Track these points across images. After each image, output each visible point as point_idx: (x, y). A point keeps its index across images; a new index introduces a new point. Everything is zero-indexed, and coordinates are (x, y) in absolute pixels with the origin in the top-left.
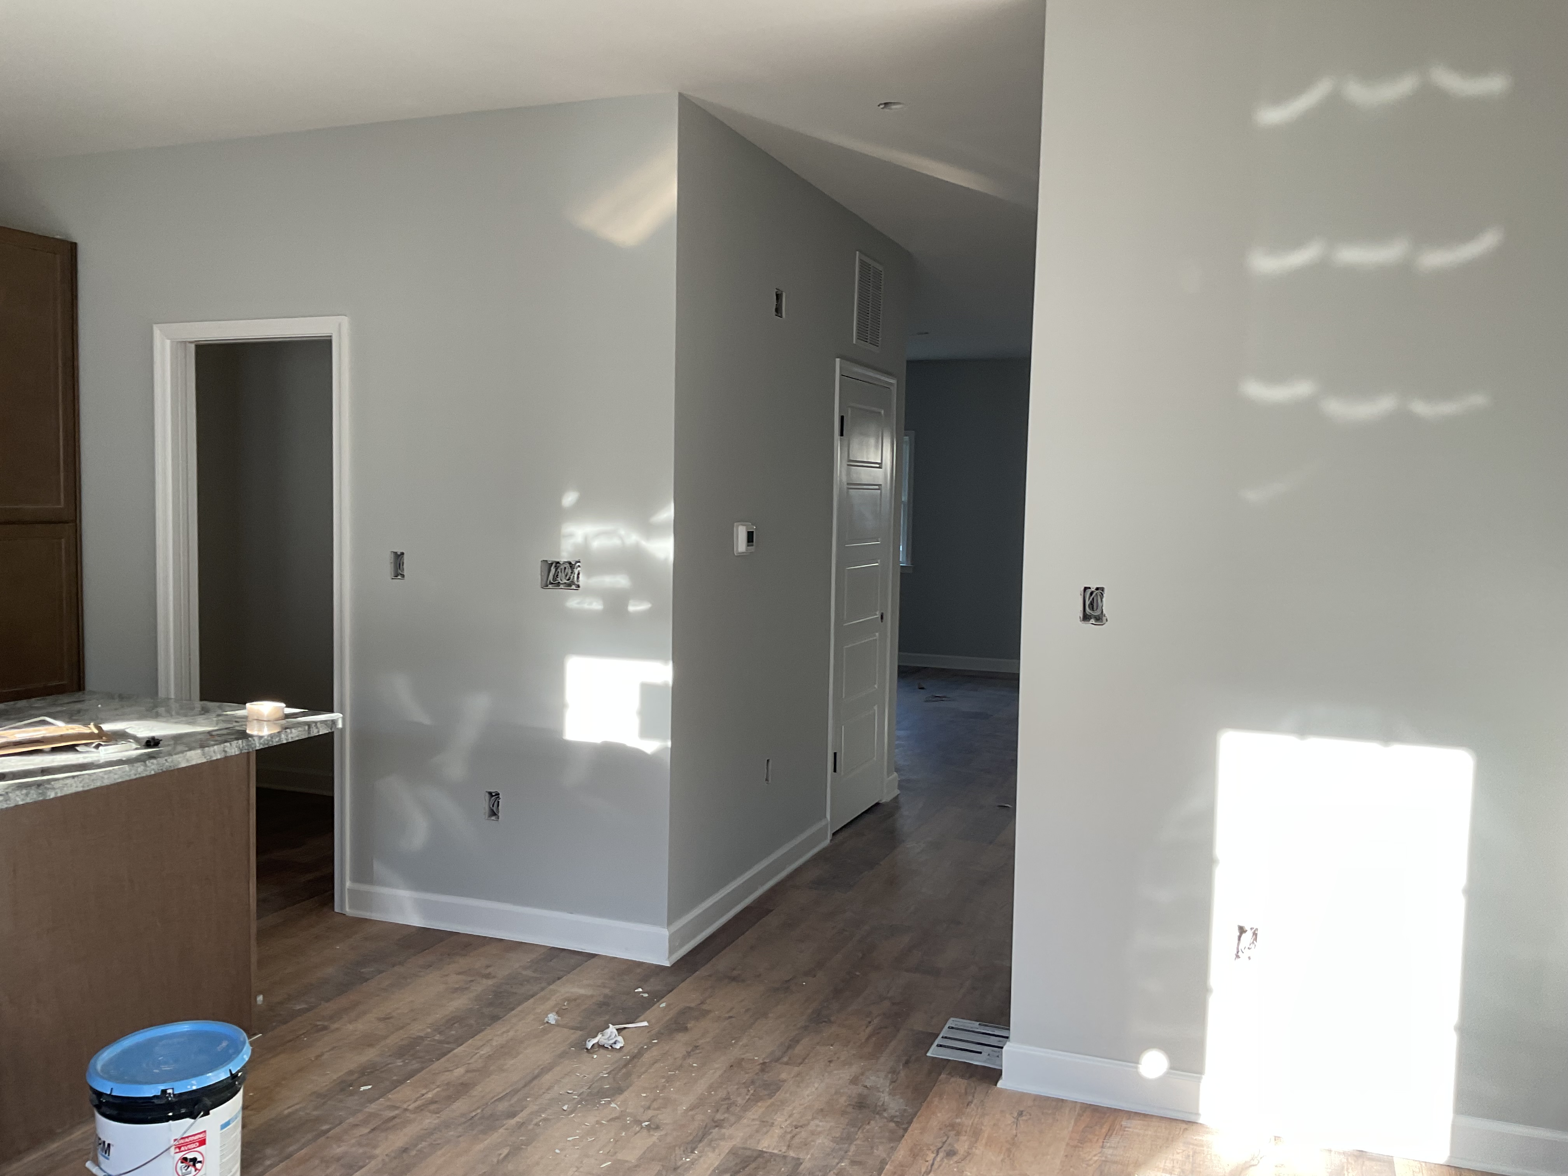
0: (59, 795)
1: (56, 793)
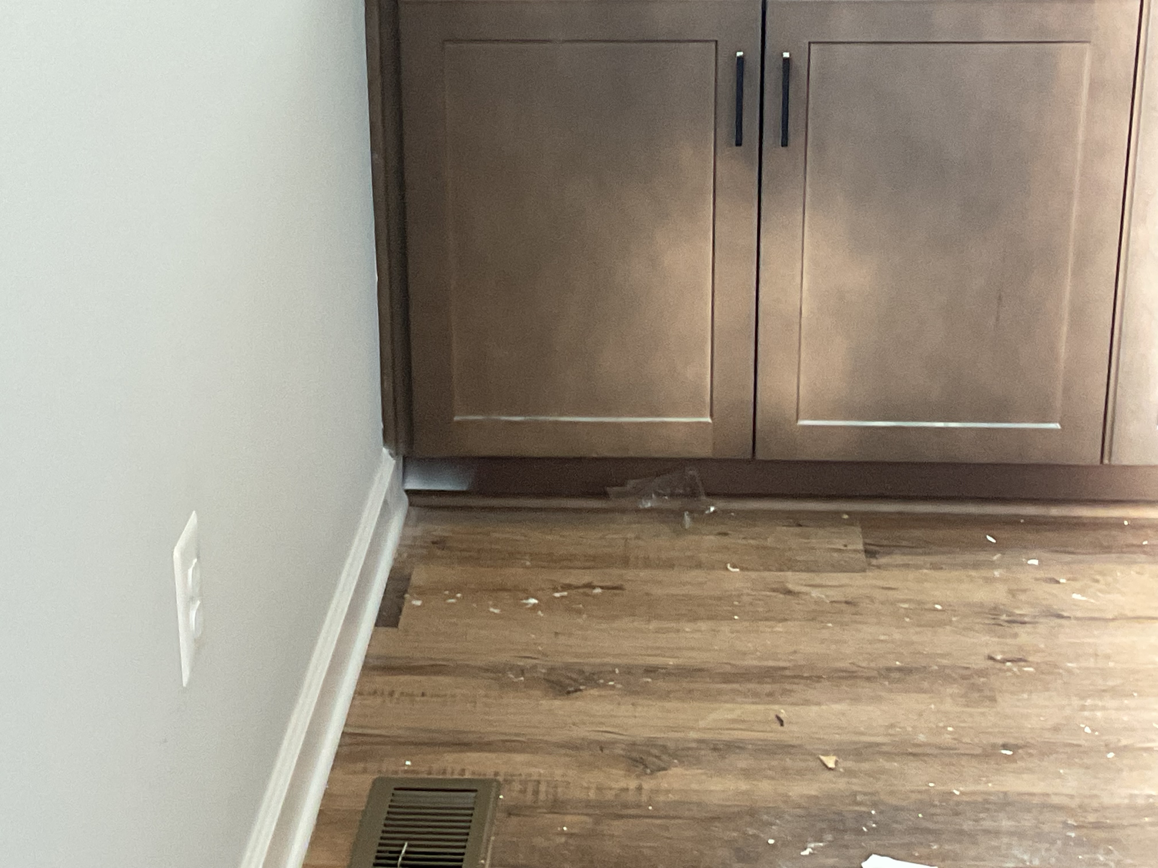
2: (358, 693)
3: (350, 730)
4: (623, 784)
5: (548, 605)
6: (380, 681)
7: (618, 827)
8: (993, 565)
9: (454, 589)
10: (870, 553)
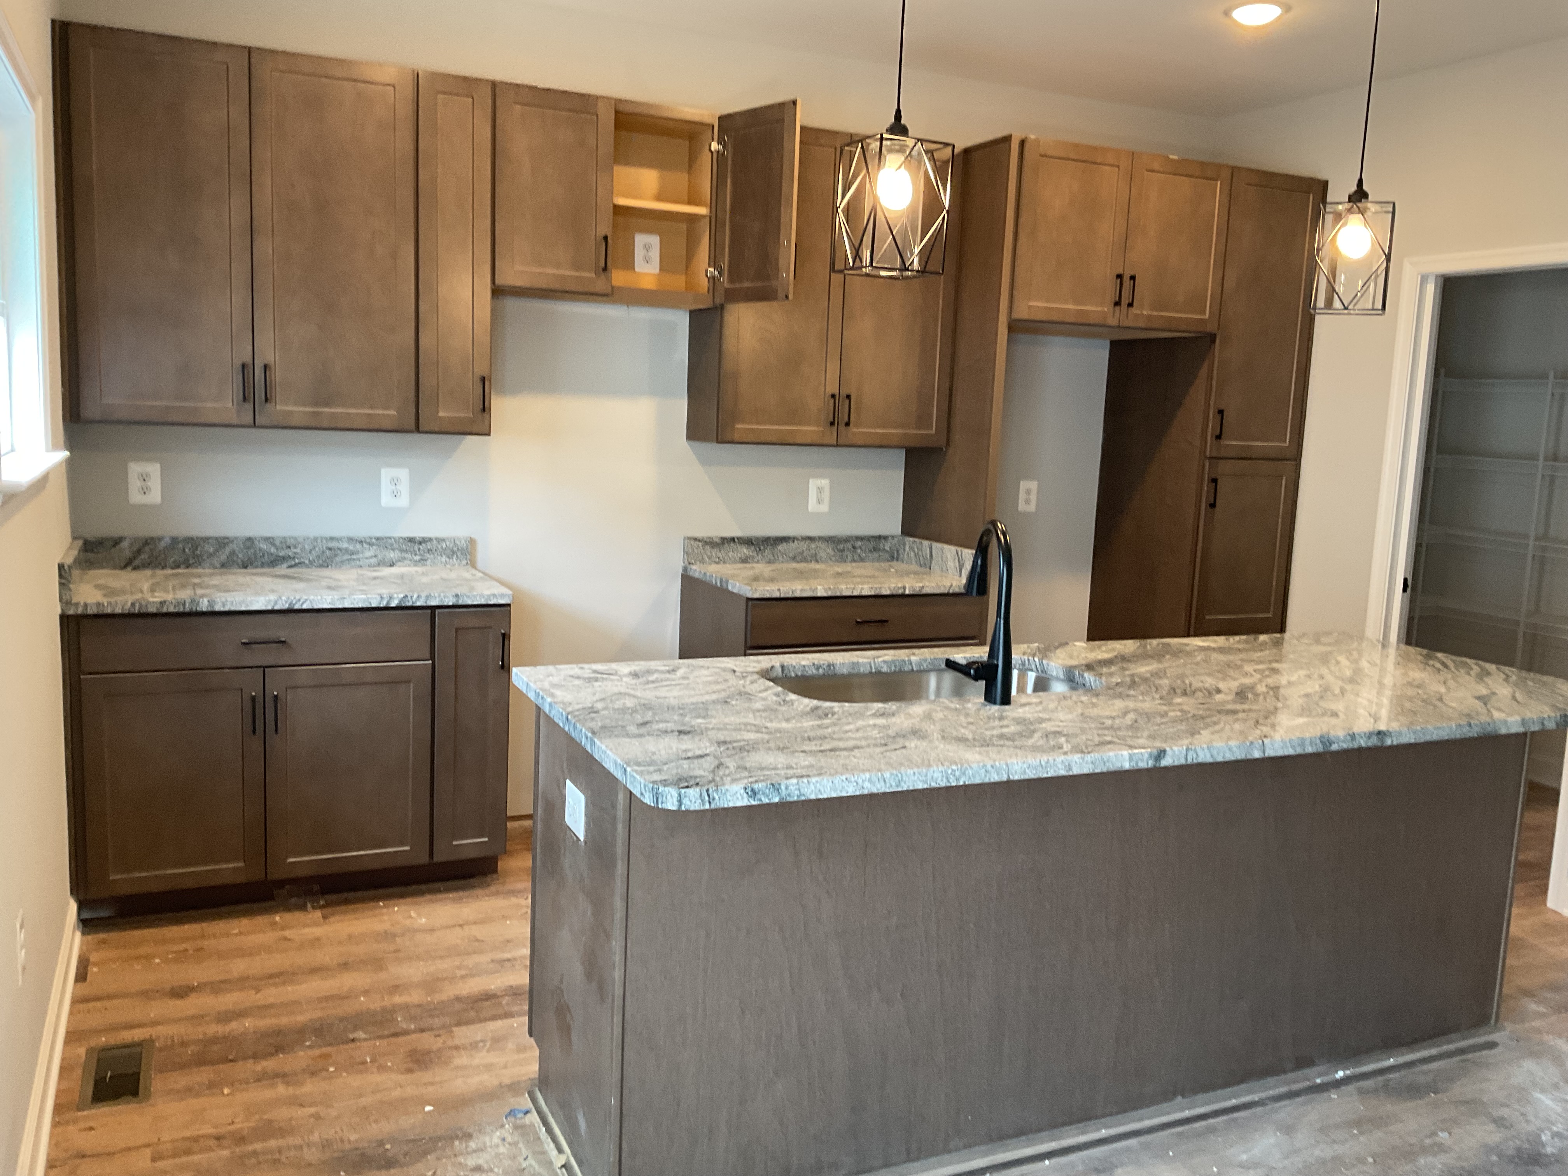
0: (1395, 743)
1: (1392, 741)
2: (71, 1013)
3: (70, 1030)
4: (216, 1030)
5: (166, 961)
6: (81, 1006)
7: (215, 1048)
8: (383, 915)
9: (114, 961)
10: (325, 917)
